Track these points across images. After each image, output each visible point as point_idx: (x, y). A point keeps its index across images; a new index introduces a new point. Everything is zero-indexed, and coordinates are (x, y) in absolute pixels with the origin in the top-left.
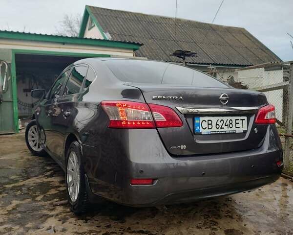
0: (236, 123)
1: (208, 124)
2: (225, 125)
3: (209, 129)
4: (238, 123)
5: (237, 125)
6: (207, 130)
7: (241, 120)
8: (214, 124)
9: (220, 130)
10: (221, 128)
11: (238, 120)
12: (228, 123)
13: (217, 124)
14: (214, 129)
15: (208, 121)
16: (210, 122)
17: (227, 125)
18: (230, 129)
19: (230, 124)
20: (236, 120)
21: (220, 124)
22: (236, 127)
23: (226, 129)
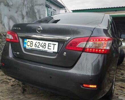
0: (48, 46)
1: (31, 44)
2: (41, 46)
3: (31, 46)
4: (51, 46)
5: (49, 47)
6: (29, 47)
7: (53, 44)
8: (34, 44)
9: (37, 48)
10: (38, 47)
11: (51, 44)
12: (43, 45)
13: (35, 45)
14: (34, 47)
15: (31, 42)
16: (32, 43)
17: (42, 46)
18: (43, 49)
19: (44, 46)
20: (49, 44)
21: (38, 45)
22: (48, 49)
23: (41, 48)
